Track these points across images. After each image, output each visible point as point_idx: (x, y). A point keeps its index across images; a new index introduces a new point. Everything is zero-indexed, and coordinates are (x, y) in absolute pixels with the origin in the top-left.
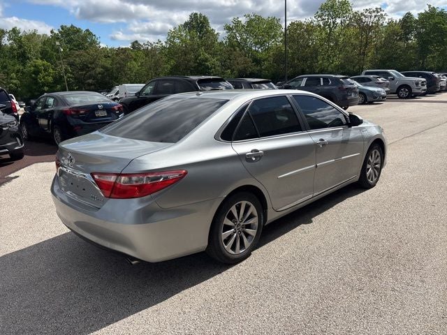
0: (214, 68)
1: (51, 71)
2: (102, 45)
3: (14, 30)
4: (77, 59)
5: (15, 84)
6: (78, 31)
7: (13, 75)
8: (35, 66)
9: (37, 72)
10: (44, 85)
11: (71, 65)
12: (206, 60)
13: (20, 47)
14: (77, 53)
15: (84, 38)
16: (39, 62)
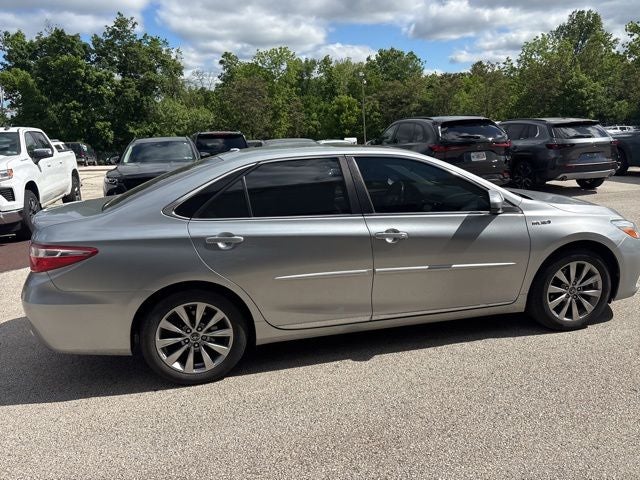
0: (594, 97)
1: (356, 109)
2: (427, 72)
3: (326, 61)
4: (389, 93)
5: (315, 127)
6: (400, 54)
7: (315, 115)
8: (339, 104)
9: (340, 112)
10: (346, 127)
11: (381, 100)
12: (581, 84)
13: (329, 80)
14: (391, 84)
15: (405, 65)
16: (345, 98)
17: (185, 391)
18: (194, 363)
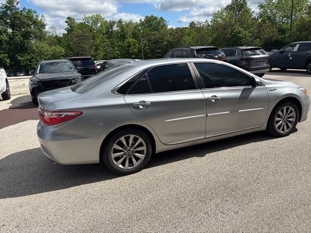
0: (245, 38)
1: (137, 45)
2: (169, 27)
3: (120, 22)
4: (152, 37)
5: (117, 54)
6: (156, 18)
7: (116, 48)
8: (128, 43)
9: (129, 46)
10: (132, 54)
11: (149, 41)
12: (240, 32)
13: (122, 31)
14: (153, 33)
15: (159, 23)
16: (131, 40)
17: (126, 178)
18: (129, 164)
